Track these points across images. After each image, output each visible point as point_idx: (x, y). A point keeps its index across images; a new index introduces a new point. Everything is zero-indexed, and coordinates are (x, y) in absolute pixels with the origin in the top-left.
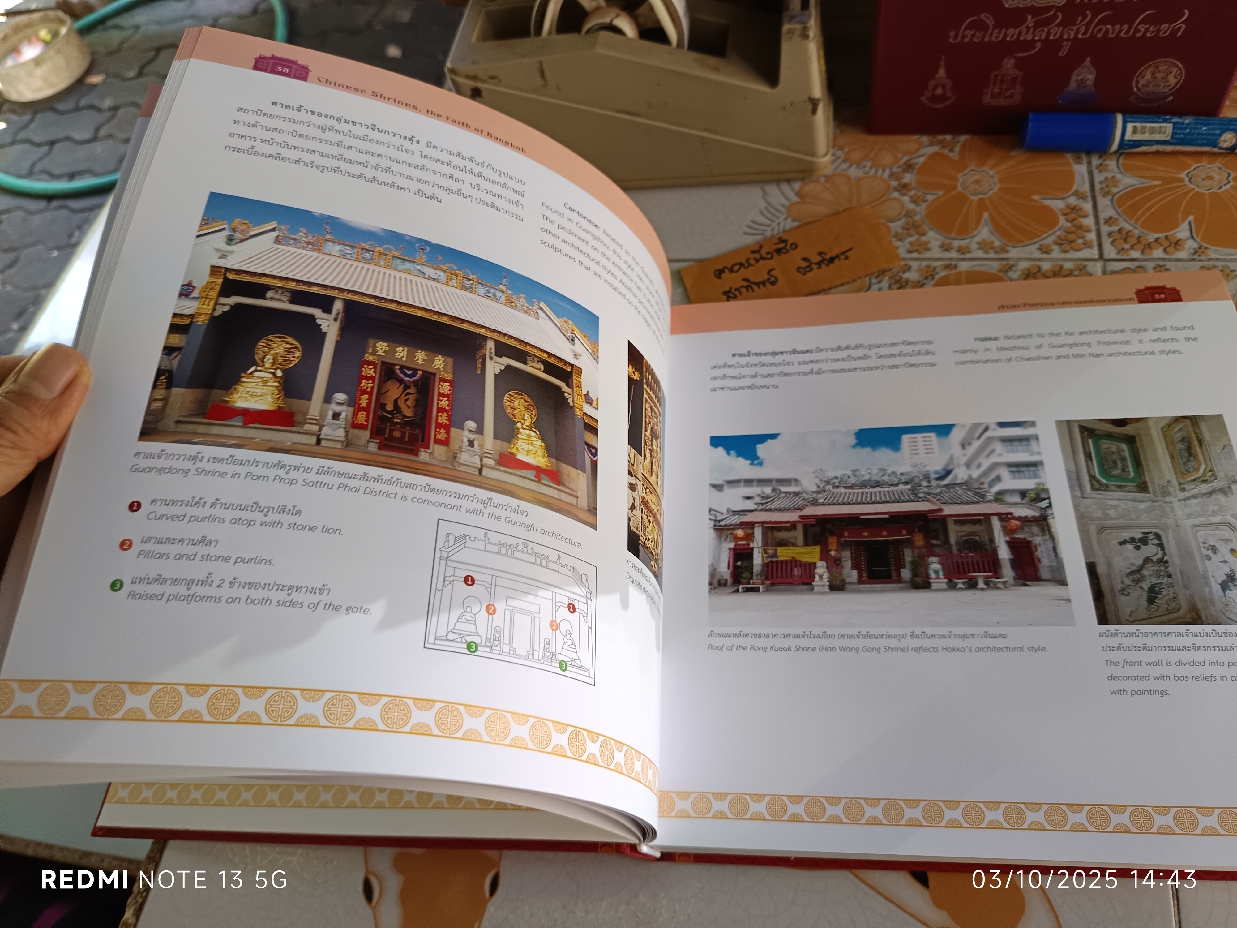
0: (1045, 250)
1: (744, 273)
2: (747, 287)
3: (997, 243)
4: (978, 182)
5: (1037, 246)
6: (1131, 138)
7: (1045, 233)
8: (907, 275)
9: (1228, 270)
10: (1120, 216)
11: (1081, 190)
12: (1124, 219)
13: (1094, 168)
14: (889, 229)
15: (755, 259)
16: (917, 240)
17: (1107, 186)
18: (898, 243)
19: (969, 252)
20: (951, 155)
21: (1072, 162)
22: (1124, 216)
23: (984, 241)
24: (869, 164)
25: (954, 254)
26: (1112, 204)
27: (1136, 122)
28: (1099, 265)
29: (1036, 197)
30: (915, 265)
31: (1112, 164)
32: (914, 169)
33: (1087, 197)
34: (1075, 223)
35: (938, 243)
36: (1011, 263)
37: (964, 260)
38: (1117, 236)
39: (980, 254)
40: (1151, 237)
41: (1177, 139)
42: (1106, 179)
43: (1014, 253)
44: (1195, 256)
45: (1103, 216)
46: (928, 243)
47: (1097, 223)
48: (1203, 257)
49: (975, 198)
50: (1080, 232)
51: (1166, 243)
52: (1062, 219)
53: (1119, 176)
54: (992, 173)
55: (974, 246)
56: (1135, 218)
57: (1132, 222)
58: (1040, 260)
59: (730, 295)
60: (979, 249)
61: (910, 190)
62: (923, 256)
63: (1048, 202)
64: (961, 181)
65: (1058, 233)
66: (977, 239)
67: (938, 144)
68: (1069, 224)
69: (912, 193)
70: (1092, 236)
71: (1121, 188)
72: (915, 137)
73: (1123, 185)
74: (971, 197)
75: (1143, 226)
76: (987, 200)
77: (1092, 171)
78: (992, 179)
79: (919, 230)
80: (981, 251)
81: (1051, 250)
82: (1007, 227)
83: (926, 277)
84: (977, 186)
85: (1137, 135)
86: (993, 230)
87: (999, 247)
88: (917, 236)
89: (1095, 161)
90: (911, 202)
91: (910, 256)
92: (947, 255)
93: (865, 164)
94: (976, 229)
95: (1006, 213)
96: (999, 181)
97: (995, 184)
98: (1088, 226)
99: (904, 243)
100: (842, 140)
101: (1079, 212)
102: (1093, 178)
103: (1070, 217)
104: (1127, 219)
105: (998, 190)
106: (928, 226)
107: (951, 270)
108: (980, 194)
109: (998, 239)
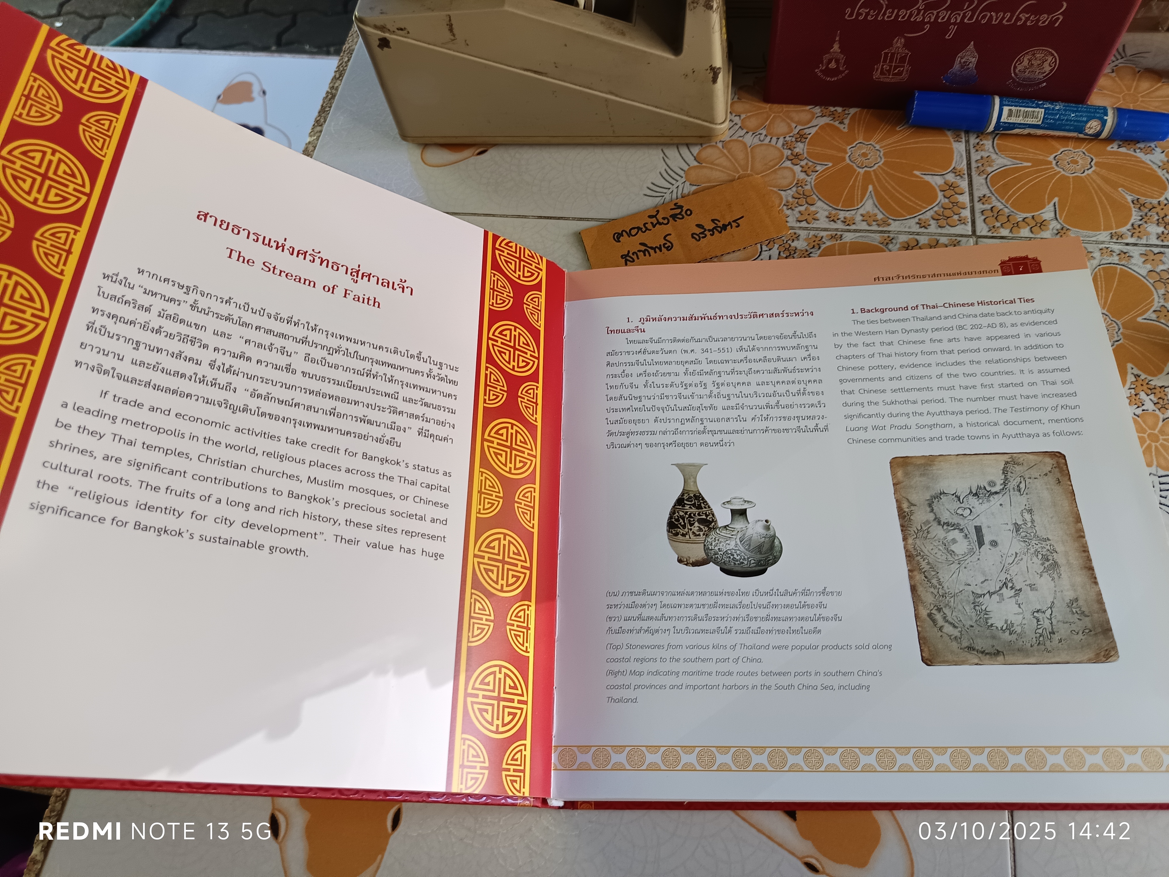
0: (922, 224)
1: (641, 237)
2: (645, 252)
3: (880, 216)
4: (864, 155)
5: (916, 220)
6: (1006, 121)
7: (924, 208)
8: (795, 244)
9: (1086, 251)
10: (993, 194)
11: (958, 168)
12: (996, 198)
13: (972, 146)
14: (781, 199)
15: (652, 223)
16: (806, 209)
17: (983, 165)
18: (789, 212)
19: (854, 224)
20: (841, 127)
21: (952, 140)
22: (996, 195)
23: (868, 212)
24: (764, 132)
25: (840, 225)
26: (986, 182)
27: (1012, 106)
28: (972, 241)
29: (917, 173)
30: (803, 234)
31: (988, 143)
32: (806, 138)
33: (964, 174)
34: (952, 199)
35: (827, 213)
36: (892, 236)
37: (849, 231)
38: (989, 213)
39: (864, 226)
40: (1020, 216)
41: (1047, 123)
43: (895, 226)
44: (1058, 237)
45: (977, 194)
46: (816, 213)
47: (972, 200)
49: (862, 171)
50: (956, 209)
51: (1033, 223)
52: (940, 195)
53: (994, 156)
54: (878, 147)
55: (858, 218)
56: (1006, 197)
57: (1003, 201)
58: (918, 234)
59: (628, 259)
60: (863, 221)
61: (801, 160)
62: (810, 226)
63: (928, 178)
64: (849, 152)
65: (936, 209)
66: (861, 211)
67: (829, 115)
68: (947, 200)
69: (803, 163)
70: (966, 213)
71: (995, 167)
72: (808, 108)
73: (997, 164)
74: (859, 170)
75: (1012, 205)
76: (872, 173)
77: (969, 150)
78: (878, 152)
79: (808, 199)
80: (865, 223)
81: (929, 225)
82: (890, 201)
83: (814, 247)
84: (864, 159)
85: (1012, 118)
86: (876, 203)
87: (881, 219)
88: (806, 205)
89: (973, 140)
90: (802, 171)
91: (798, 225)
92: (833, 226)
93: (761, 132)
94: (861, 202)
95: (889, 187)
96: (884, 154)
97: (881, 158)
98: (963, 203)
99: (795, 212)
100: (740, 107)
101: (956, 189)
102: (970, 157)
103: (949, 193)
104: (999, 198)
105: (883, 164)
106: (817, 196)
107: (837, 240)
108: (866, 167)
109: (881, 212)
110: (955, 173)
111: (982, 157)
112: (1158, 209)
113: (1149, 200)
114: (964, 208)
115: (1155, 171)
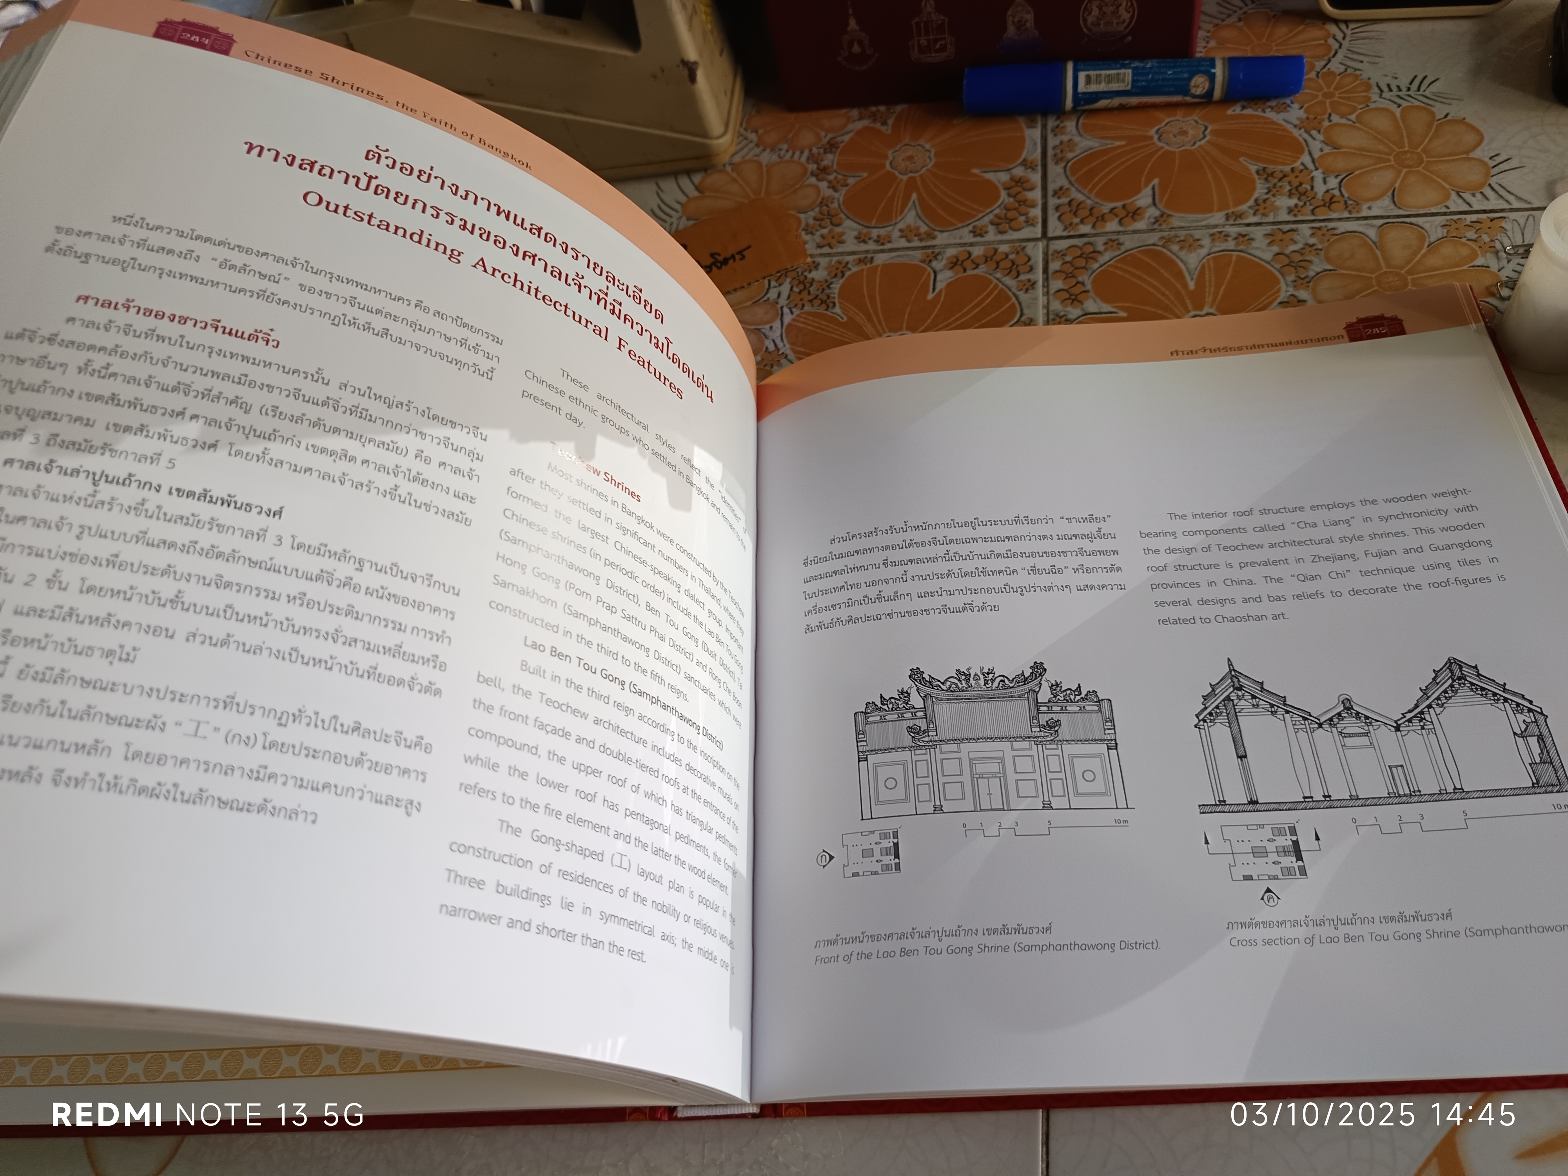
0: (979, 232)
3: (924, 229)
4: (910, 158)
5: (970, 228)
6: (1085, 90)
7: (981, 212)
8: (813, 274)
9: (1191, 240)
10: (1073, 185)
11: (1030, 158)
12: (1077, 189)
13: (1049, 131)
14: (799, 221)
16: (830, 232)
17: (1062, 151)
18: (807, 237)
19: (890, 242)
20: (883, 129)
21: (1024, 126)
22: (1076, 185)
23: (909, 226)
24: (785, 147)
25: (871, 246)
26: (1065, 172)
27: (1089, 70)
28: (1041, 245)
29: (976, 171)
30: (823, 261)
31: (1070, 125)
32: (837, 148)
33: (1037, 166)
34: (1019, 197)
35: (855, 233)
36: (937, 251)
37: (882, 251)
38: (1067, 209)
39: (903, 243)
40: (1106, 207)
41: (1139, 88)
42: (1061, 143)
43: (941, 239)
44: (1156, 226)
45: (1051, 187)
46: (842, 234)
47: (1045, 196)
48: (1164, 226)
49: (905, 178)
50: (1023, 209)
51: (1124, 213)
52: (1003, 194)
53: (1077, 139)
54: (928, 146)
55: (896, 234)
56: (1090, 186)
57: (1086, 192)
58: (971, 244)
60: (902, 237)
61: (829, 174)
62: (834, 251)
63: (990, 176)
64: (891, 158)
65: (997, 211)
66: (901, 225)
67: (870, 117)
68: (1012, 200)
69: (831, 177)
70: (1037, 212)
71: (1078, 152)
72: (843, 111)
73: (1081, 148)
74: (900, 176)
75: (1098, 195)
76: (918, 179)
77: (1046, 135)
78: (928, 153)
79: (835, 220)
80: (903, 240)
81: (986, 232)
82: (938, 209)
83: (836, 275)
84: (908, 163)
85: (1092, 86)
86: (920, 214)
87: (925, 233)
88: (831, 227)
89: (1051, 123)
90: (829, 187)
91: (819, 251)
92: (863, 247)
93: (781, 147)
94: (901, 213)
95: (938, 192)
96: (936, 155)
97: (931, 159)
98: (1033, 200)
99: (815, 237)
100: (758, 120)
101: (1024, 185)
102: (1046, 143)
103: (1014, 191)
104: (1080, 189)
105: (934, 166)
106: (845, 215)
107: (866, 264)
108: (911, 172)
109: (925, 223)
112: (1291, 177)
113: (1280, 168)
115: (1290, 132)
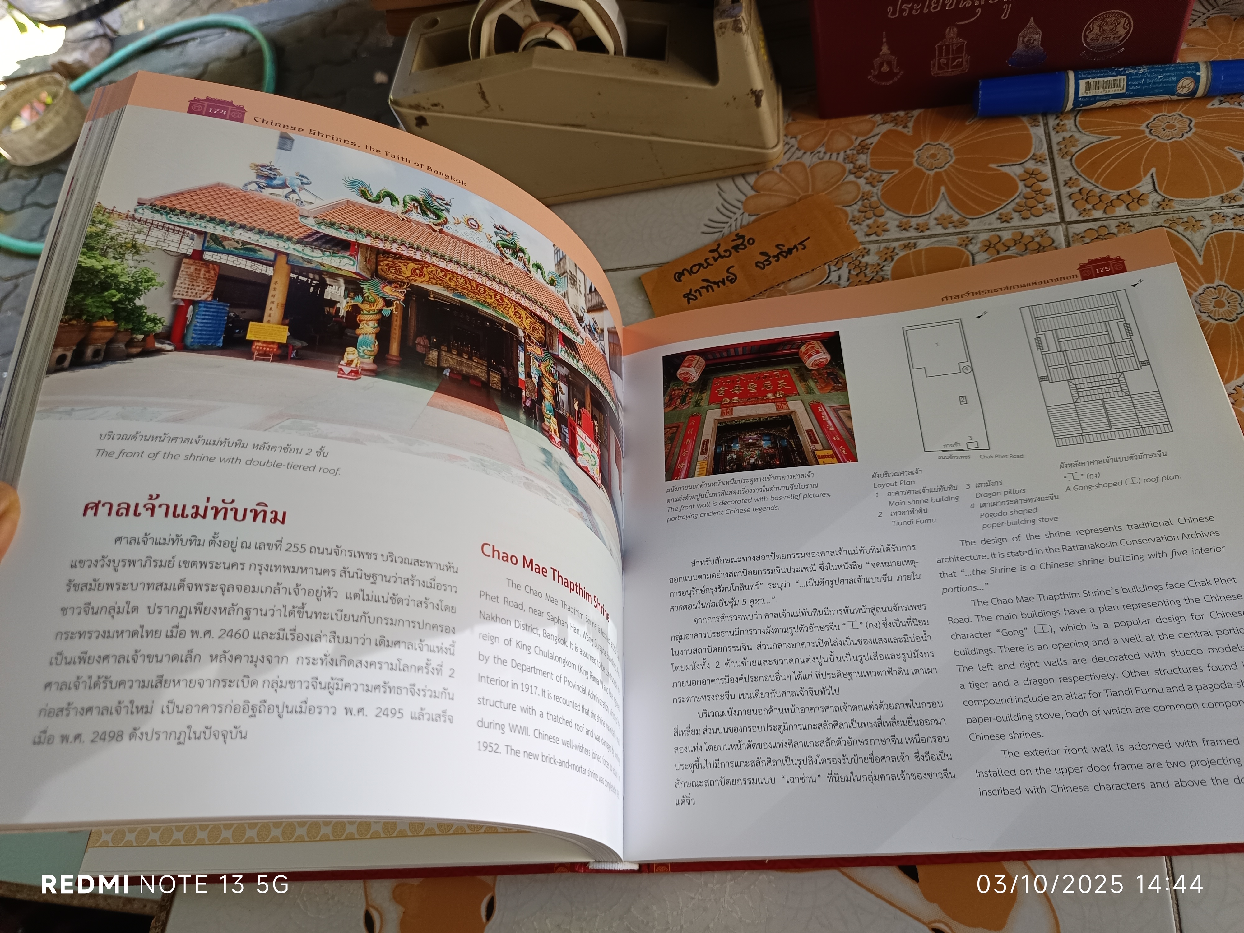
0: (1005, 219)
1: (703, 273)
2: (707, 288)
3: (956, 217)
4: (933, 156)
5: (997, 215)
6: (1085, 95)
7: (1004, 201)
8: (866, 259)
9: (1194, 221)
10: (1080, 175)
11: (1039, 153)
12: (1084, 178)
13: (1051, 129)
14: (846, 213)
15: (713, 258)
16: (875, 222)
17: (1065, 146)
18: (856, 228)
19: (928, 229)
20: (905, 131)
21: (1029, 126)
22: (1083, 176)
23: (942, 215)
24: (823, 150)
25: (912, 233)
26: (1071, 164)
27: (1089, 78)
28: (1061, 229)
29: (993, 166)
30: (873, 248)
31: (1069, 123)
32: (869, 149)
33: (1045, 160)
34: (1035, 187)
35: (897, 223)
36: (971, 236)
37: (923, 237)
38: (1078, 196)
39: (939, 230)
40: (1113, 194)
41: (1132, 90)
43: (973, 225)
44: (1159, 210)
45: (1062, 178)
46: (886, 224)
47: (1057, 186)
48: (1167, 210)
49: (932, 173)
50: (1039, 197)
51: (1129, 199)
52: (1021, 185)
53: (1077, 135)
54: (947, 145)
55: (933, 222)
56: (1095, 176)
57: (1093, 181)
58: (1000, 230)
59: (690, 296)
60: (938, 224)
61: (865, 172)
62: (881, 238)
63: (1006, 170)
64: (916, 156)
65: (1017, 200)
66: (935, 215)
67: (892, 121)
68: (1029, 190)
69: (867, 175)
70: (1052, 200)
71: (1080, 146)
72: (868, 117)
73: (1082, 143)
74: (928, 172)
75: (1103, 184)
76: (943, 174)
77: (1049, 133)
78: (948, 151)
79: (877, 212)
80: (940, 227)
81: (1011, 219)
82: (965, 199)
83: (886, 260)
84: (932, 160)
85: (1091, 91)
86: (951, 204)
87: (958, 221)
88: (874, 218)
89: (1052, 122)
90: (866, 183)
91: (868, 239)
92: (906, 234)
93: (819, 150)
94: (934, 204)
95: (963, 185)
96: (955, 152)
97: (951, 157)
98: (1048, 190)
99: (862, 227)
100: (795, 128)
101: (1038, 176)
102: (1050, 140)
103: (1030, 181)
104: (1087, 179)
105: (954, 162)
106: (885, 207)
107: (910, 249)
108: (936, 168)
109: (956, 212)
110: (1036, 159)
111: (1064, 139)
114: (1048, 195)
